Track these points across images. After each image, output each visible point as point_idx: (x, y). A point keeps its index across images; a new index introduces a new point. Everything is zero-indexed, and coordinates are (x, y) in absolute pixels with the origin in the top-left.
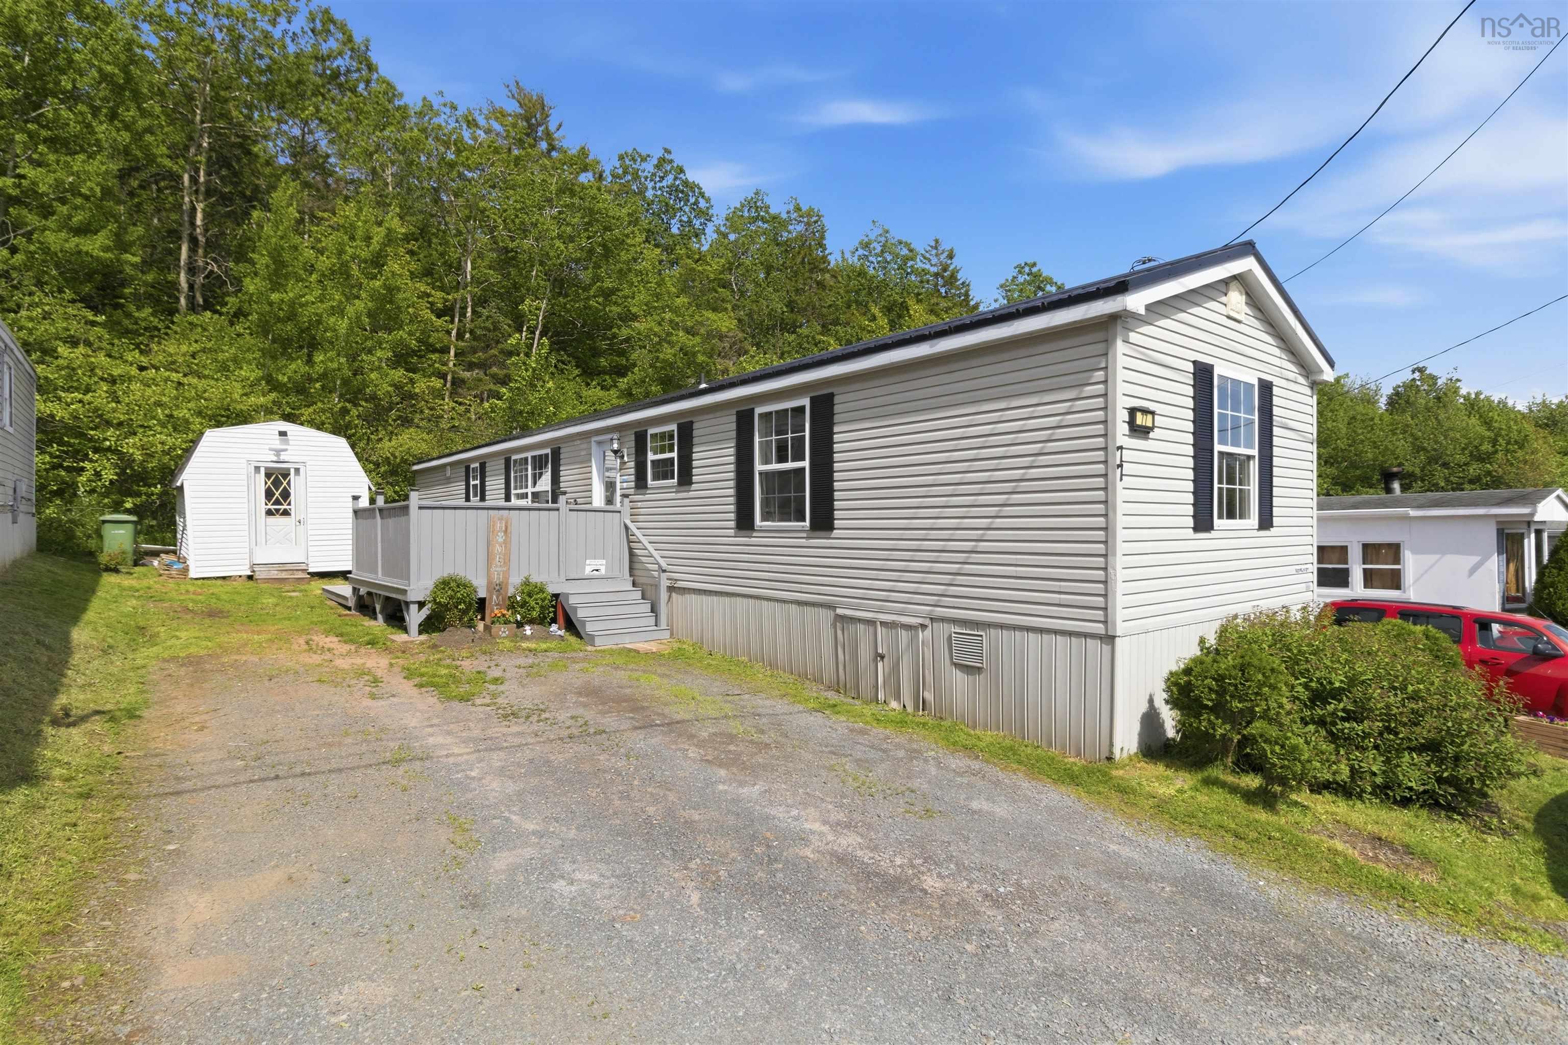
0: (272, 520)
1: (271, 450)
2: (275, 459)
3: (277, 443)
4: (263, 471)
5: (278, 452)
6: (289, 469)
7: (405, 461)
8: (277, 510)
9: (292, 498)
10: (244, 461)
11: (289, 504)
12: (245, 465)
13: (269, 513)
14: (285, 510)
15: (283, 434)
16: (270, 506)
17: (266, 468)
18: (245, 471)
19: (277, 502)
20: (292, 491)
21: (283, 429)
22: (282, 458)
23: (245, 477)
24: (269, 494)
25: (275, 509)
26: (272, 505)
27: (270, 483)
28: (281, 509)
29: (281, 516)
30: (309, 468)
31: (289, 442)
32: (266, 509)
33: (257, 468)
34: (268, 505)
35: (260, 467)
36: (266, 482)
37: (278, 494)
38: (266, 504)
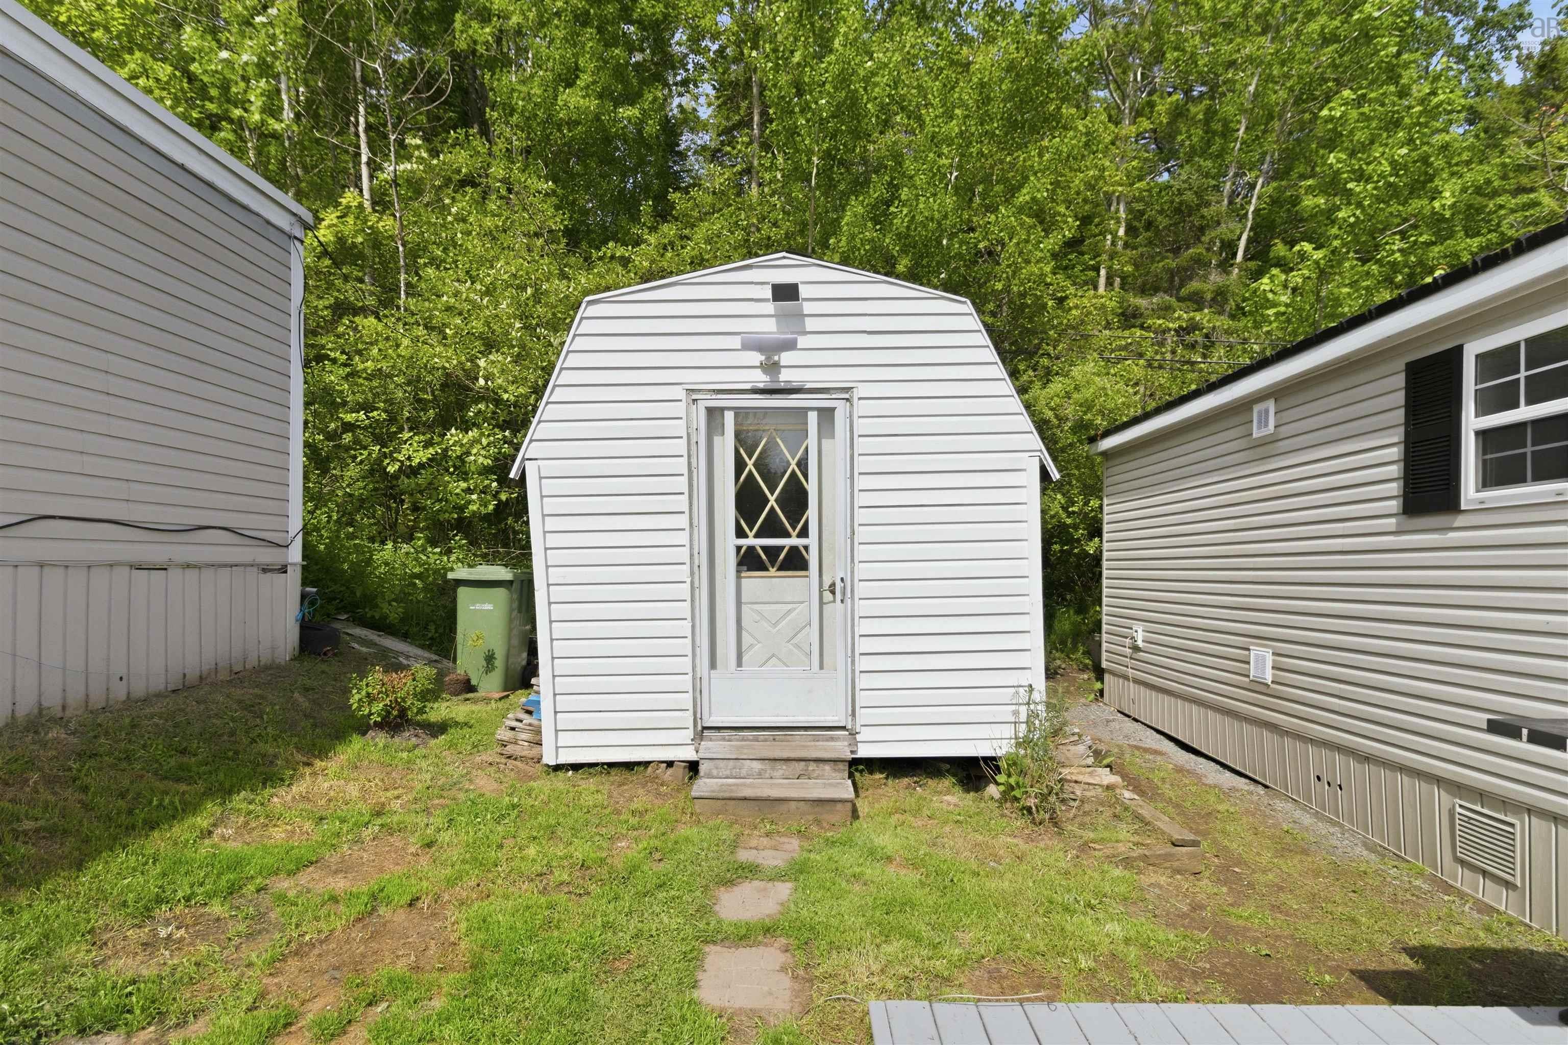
0: (754, 583)
1: (747, 346)
2: (760, 379)
3: (768, 322)
5: (772, 356)
6: (802, 415)
7: (1081, 426)
8: (772, 552)
9: (812, 512)
10: (678, 393)
11: (804, 533)
12: (680, 409)
13: (752, 561)
14: (794, 550)
15: (785, 294)
16: (750, 541)
17: (739, 414)
18: (679, 428)
19: (772, 528)
20: (812, 488)
21: (784, 278)
22: (786, 376)
23: (680, 446)
24: (749, 501)
25: (764, 548)
26: (757, 536)
27: (750, 464)
28: (781, 548)
29: (780, 569)
30: (861, 408)
31: (811, 324)
32: (739, 548)
33: (714, 415)
34: (745, 536)
35: (722, 410)
36: (740, 465)
37: (772, 499)
38: (740, 533)
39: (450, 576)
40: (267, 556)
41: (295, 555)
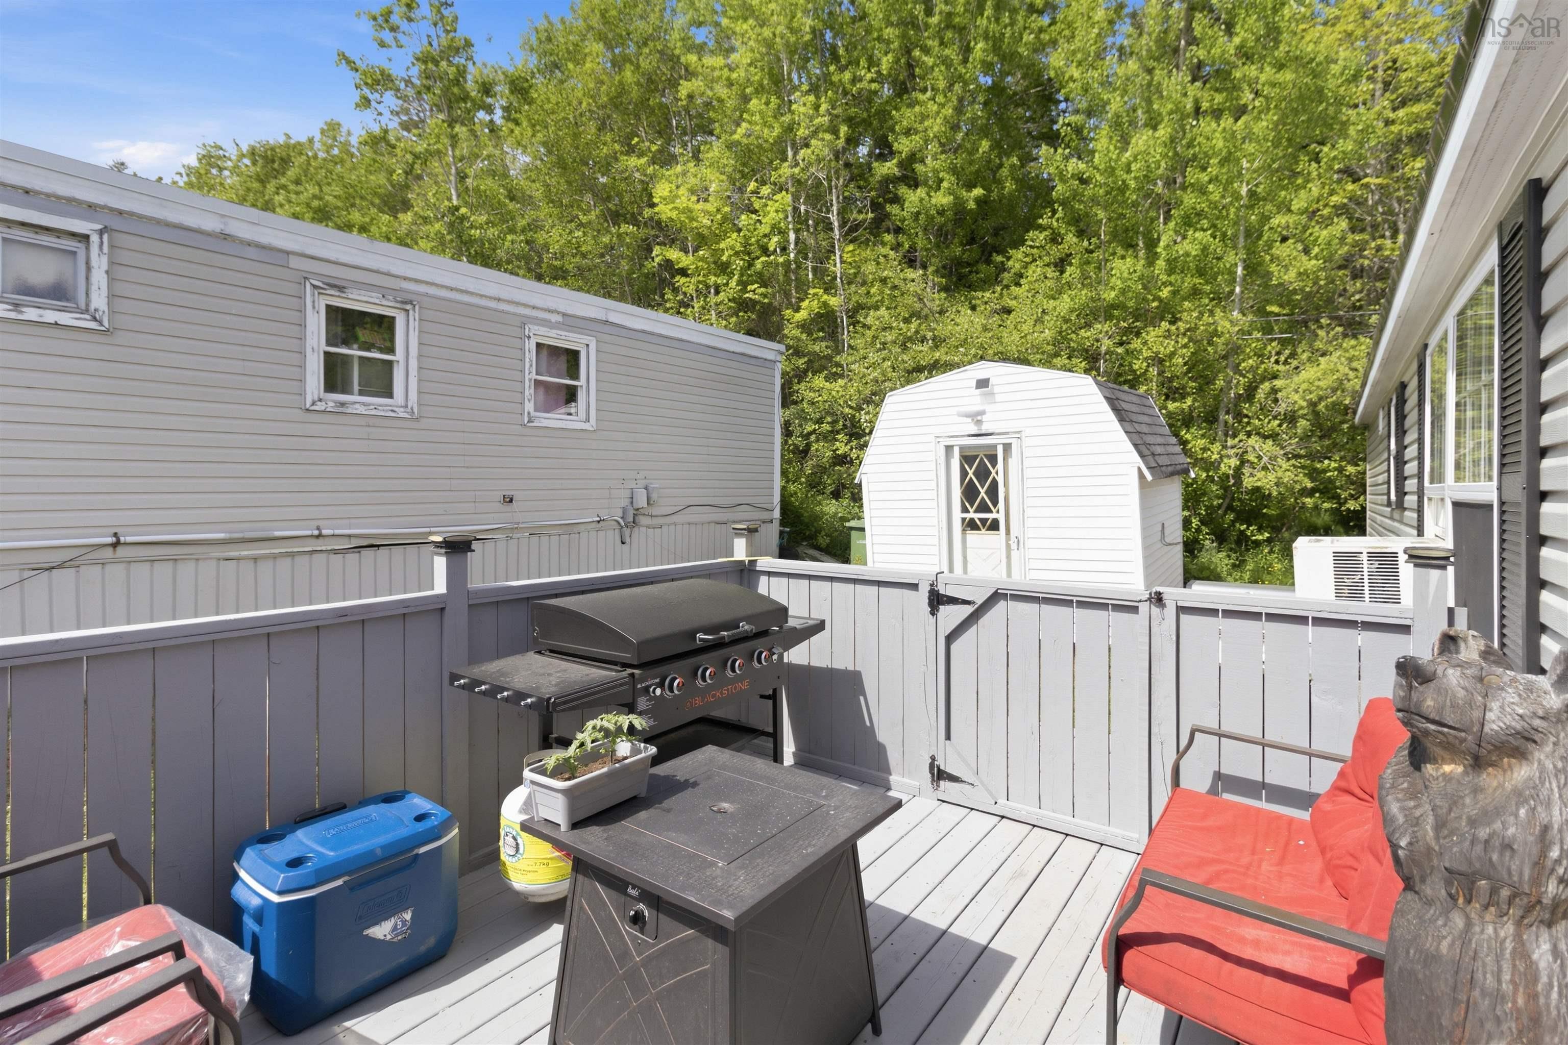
0: (972, 535)
1: (961, 415)
2: (974, 430)
3: (974, 400)
4: (956, 451)
5: (976, 417)
6: (994, 447)
8: (984, 521)
9: (1002, 497)
10: (929, 438)
11: (998, 510)
12: (930, 447)
13: (972, 525)
14: (992, 520)
15: (983, 384)
16: (972, 515)
17: (962, 448)
18: (931, 456)
19: (984, 508)
20: (1002, 486)
21: (982, 375)
22: (985, 428)
23: (931, 466)
24: (970, 493)
25: (980, 519)
26: (976, 511)
27: (971, 474)
28: (987, 520)
29: (988, 529)
30: (1026, 442)
31: (998, 398)
32: (964, 520)
33: (949, 449)
34: (968, 511)
35: (952, 446)
36: (964, 474)
37: (983, 492)
38: (965, 510)
39: (847, 524)
40: (765, 516)
41: (777, 514)
